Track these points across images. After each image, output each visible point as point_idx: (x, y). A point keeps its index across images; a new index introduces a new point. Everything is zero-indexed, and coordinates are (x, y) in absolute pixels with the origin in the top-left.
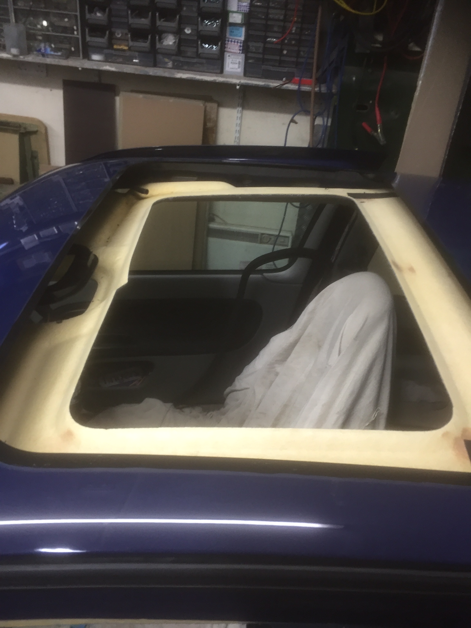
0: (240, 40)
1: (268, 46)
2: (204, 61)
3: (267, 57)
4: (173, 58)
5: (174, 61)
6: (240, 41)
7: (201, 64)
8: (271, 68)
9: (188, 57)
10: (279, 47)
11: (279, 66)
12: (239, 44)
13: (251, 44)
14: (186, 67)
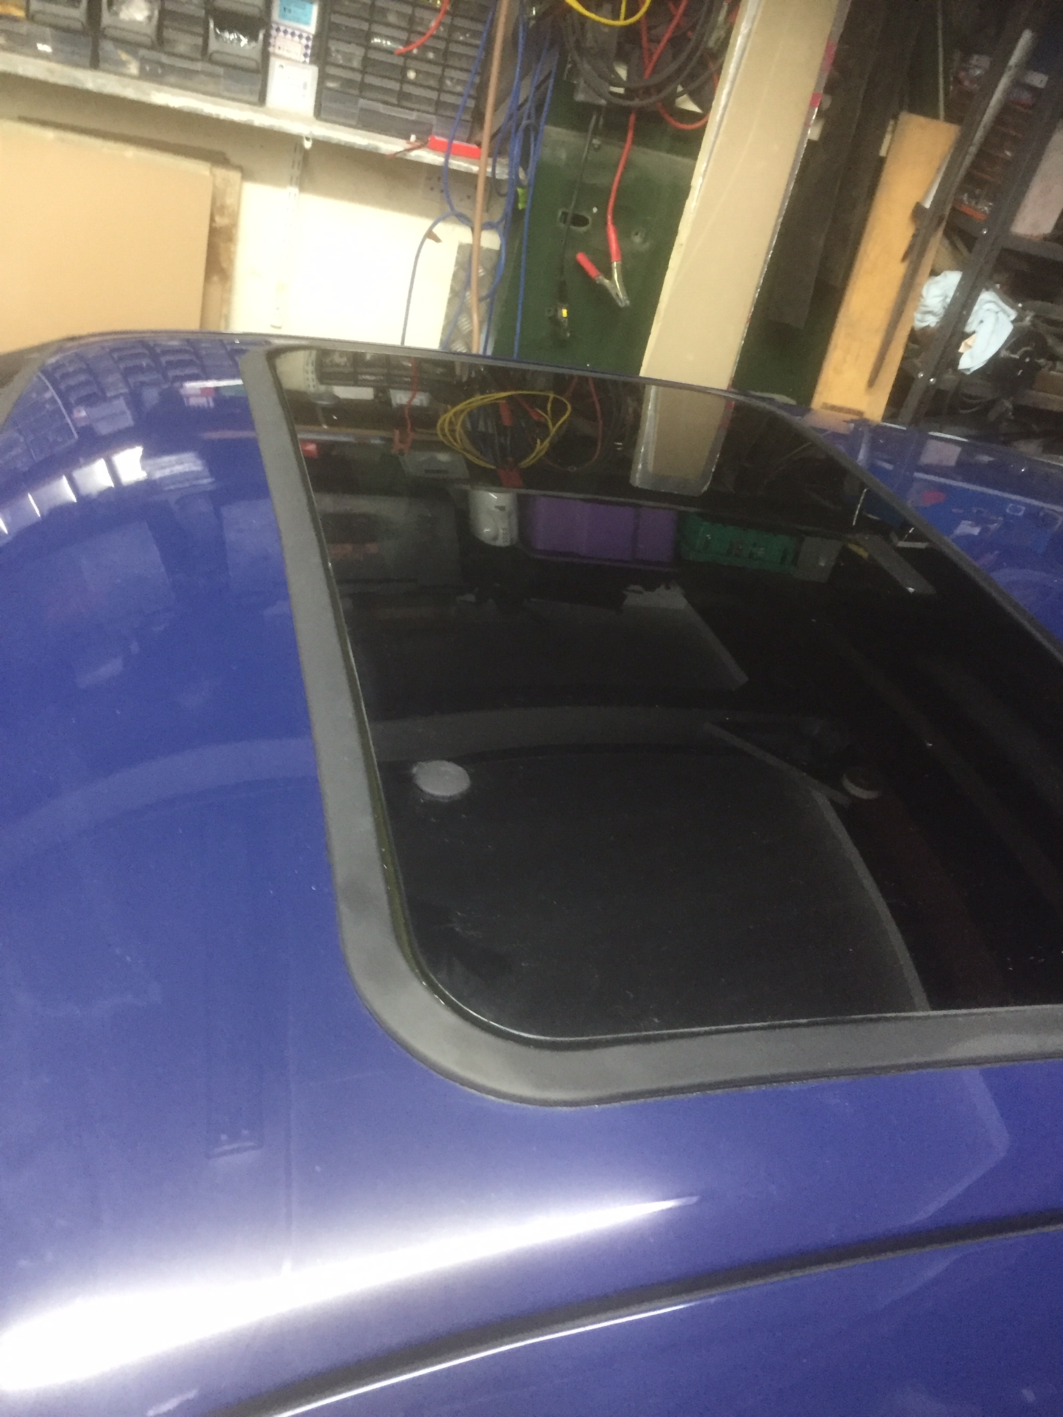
0: (306, 32)
1: (374, 55)
2: (220, 70)
3: (370, 80)
4: (142, 52)
5: (143, 61)
6: (305, 35)
7: (211, 75)
8: (381, 108)
9: (182, 56)
10: (399, 61)
11: (399, 106)
12: (304, 41)
13: (333, 46)
14: (172, 79)
